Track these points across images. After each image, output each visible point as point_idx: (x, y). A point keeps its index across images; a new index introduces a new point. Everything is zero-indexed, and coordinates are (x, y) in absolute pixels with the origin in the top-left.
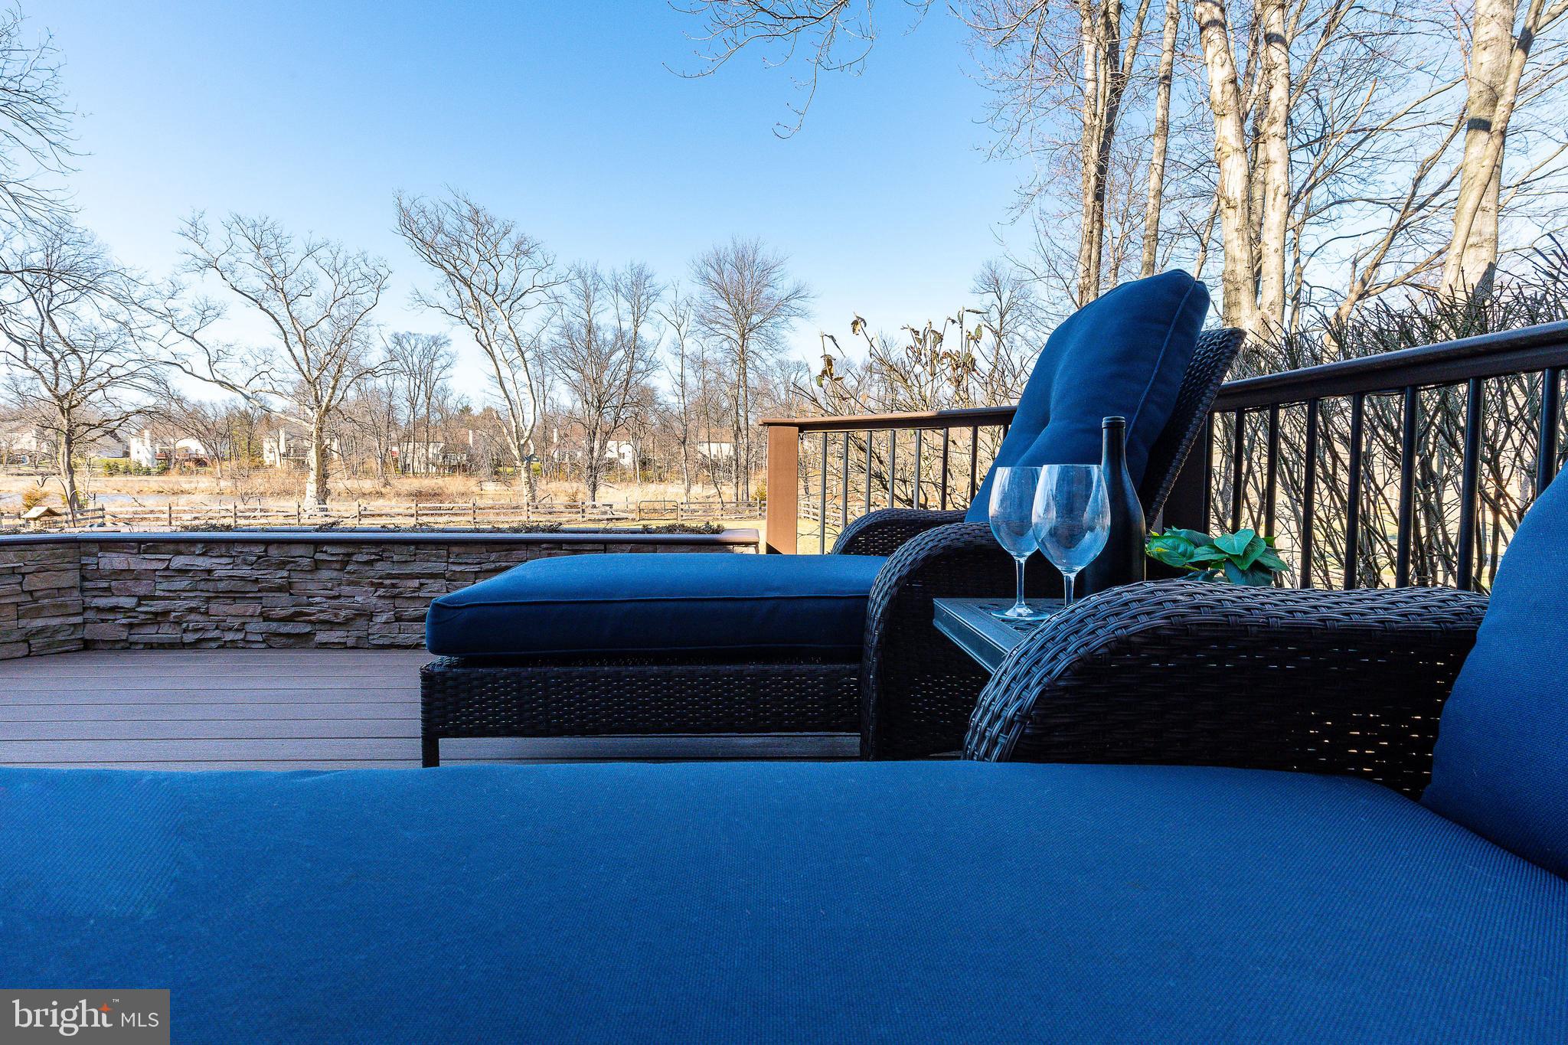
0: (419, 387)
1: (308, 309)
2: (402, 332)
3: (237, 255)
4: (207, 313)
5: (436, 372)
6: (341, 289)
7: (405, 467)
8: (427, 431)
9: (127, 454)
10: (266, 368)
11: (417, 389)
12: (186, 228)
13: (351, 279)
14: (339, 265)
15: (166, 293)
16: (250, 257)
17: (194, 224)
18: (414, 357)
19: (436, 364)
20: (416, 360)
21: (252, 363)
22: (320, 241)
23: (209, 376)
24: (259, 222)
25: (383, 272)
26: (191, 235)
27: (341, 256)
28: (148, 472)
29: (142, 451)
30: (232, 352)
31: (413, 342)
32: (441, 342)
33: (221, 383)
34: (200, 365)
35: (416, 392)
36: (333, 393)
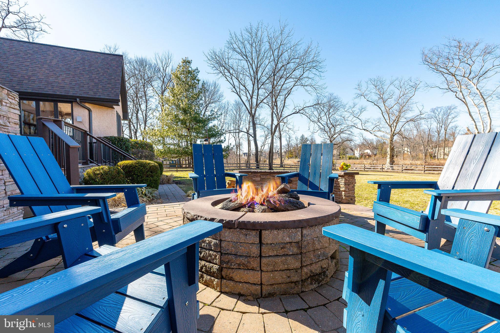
0: (441, 127)
1: (391, 102)
2: (434, 107)
3: (370, 91)
4: (362, 110)
5: (449, 120)
6: (402, 93)
7: (435, 156)
8: (445, 143)
9: (354, 154)
10: (378, 124)
11: (440, 127)
12: (357, 87)
13: (406, 89)
14: (402, 84)
15: (352, 107)
16: (374, 91)
17: (359, 85)
18: (440, 115)
19: (450, 117)
20: (440, 117)
21: (374, 123)
22: (395, 78)
23: (361, 128)
24: (376, 78)
25: (418, 83)
26: (358, 88)
27: (403, 82)
28: (357, 159)
29: (357, 154)
30: (369, 121)
31: (439, 110)
32: (452, 108)
33: (364, 130)
34: (360, 126)
35: (440, 129)
36: (396, 127)
